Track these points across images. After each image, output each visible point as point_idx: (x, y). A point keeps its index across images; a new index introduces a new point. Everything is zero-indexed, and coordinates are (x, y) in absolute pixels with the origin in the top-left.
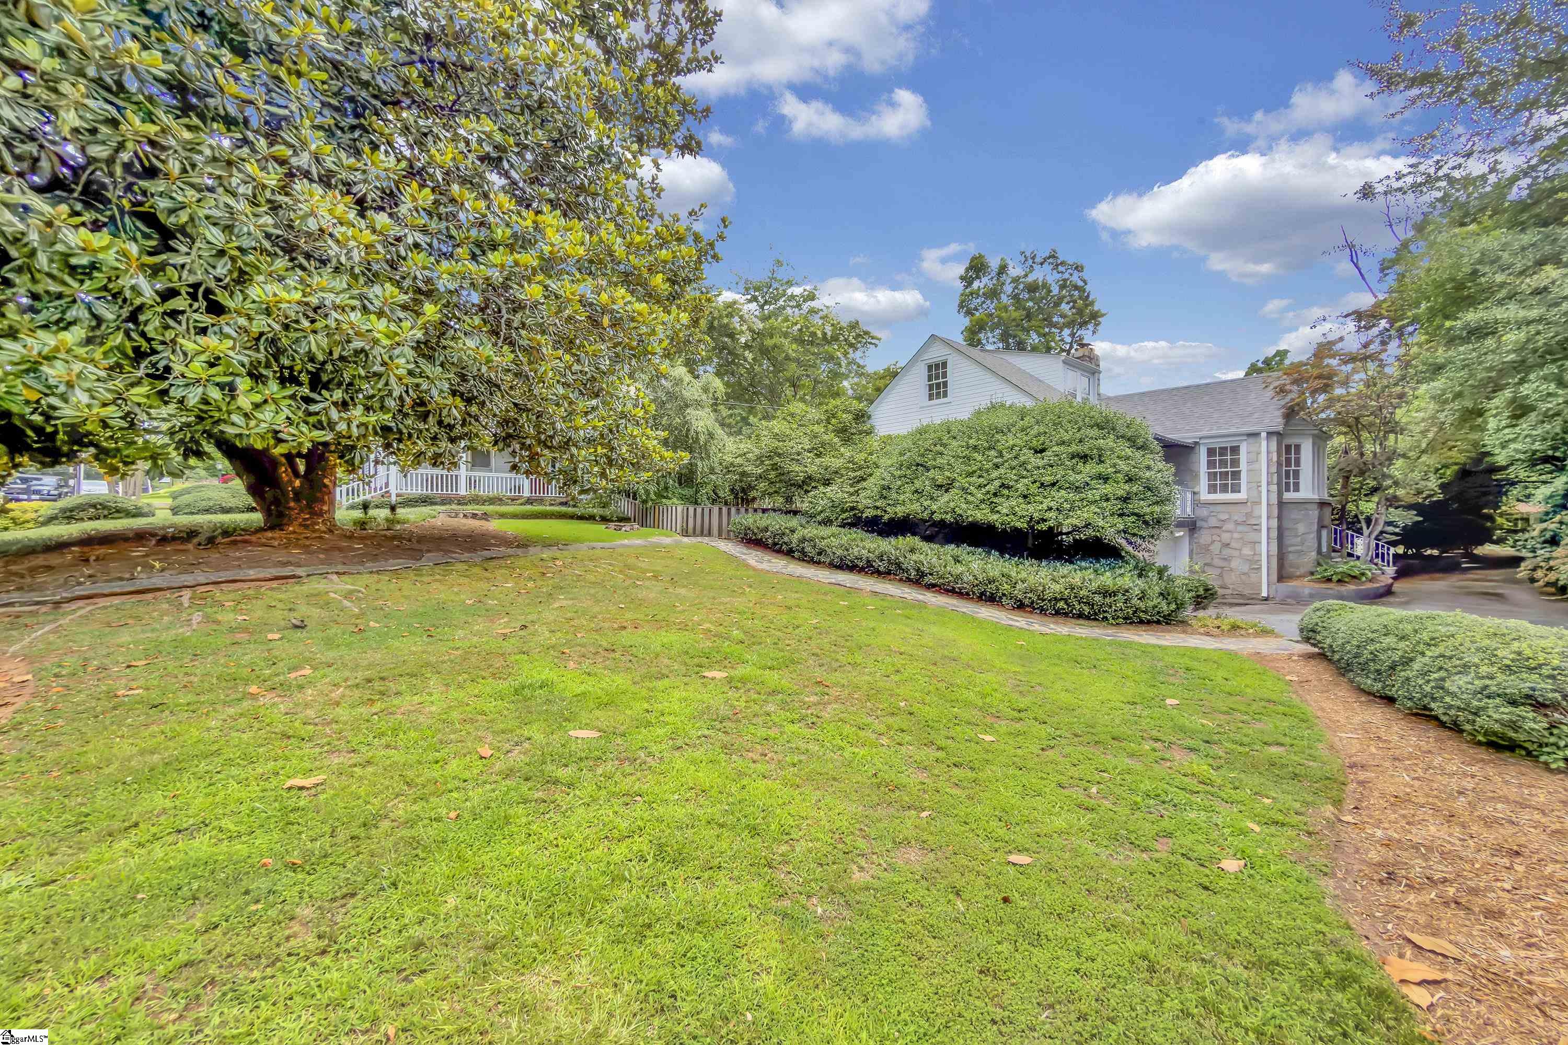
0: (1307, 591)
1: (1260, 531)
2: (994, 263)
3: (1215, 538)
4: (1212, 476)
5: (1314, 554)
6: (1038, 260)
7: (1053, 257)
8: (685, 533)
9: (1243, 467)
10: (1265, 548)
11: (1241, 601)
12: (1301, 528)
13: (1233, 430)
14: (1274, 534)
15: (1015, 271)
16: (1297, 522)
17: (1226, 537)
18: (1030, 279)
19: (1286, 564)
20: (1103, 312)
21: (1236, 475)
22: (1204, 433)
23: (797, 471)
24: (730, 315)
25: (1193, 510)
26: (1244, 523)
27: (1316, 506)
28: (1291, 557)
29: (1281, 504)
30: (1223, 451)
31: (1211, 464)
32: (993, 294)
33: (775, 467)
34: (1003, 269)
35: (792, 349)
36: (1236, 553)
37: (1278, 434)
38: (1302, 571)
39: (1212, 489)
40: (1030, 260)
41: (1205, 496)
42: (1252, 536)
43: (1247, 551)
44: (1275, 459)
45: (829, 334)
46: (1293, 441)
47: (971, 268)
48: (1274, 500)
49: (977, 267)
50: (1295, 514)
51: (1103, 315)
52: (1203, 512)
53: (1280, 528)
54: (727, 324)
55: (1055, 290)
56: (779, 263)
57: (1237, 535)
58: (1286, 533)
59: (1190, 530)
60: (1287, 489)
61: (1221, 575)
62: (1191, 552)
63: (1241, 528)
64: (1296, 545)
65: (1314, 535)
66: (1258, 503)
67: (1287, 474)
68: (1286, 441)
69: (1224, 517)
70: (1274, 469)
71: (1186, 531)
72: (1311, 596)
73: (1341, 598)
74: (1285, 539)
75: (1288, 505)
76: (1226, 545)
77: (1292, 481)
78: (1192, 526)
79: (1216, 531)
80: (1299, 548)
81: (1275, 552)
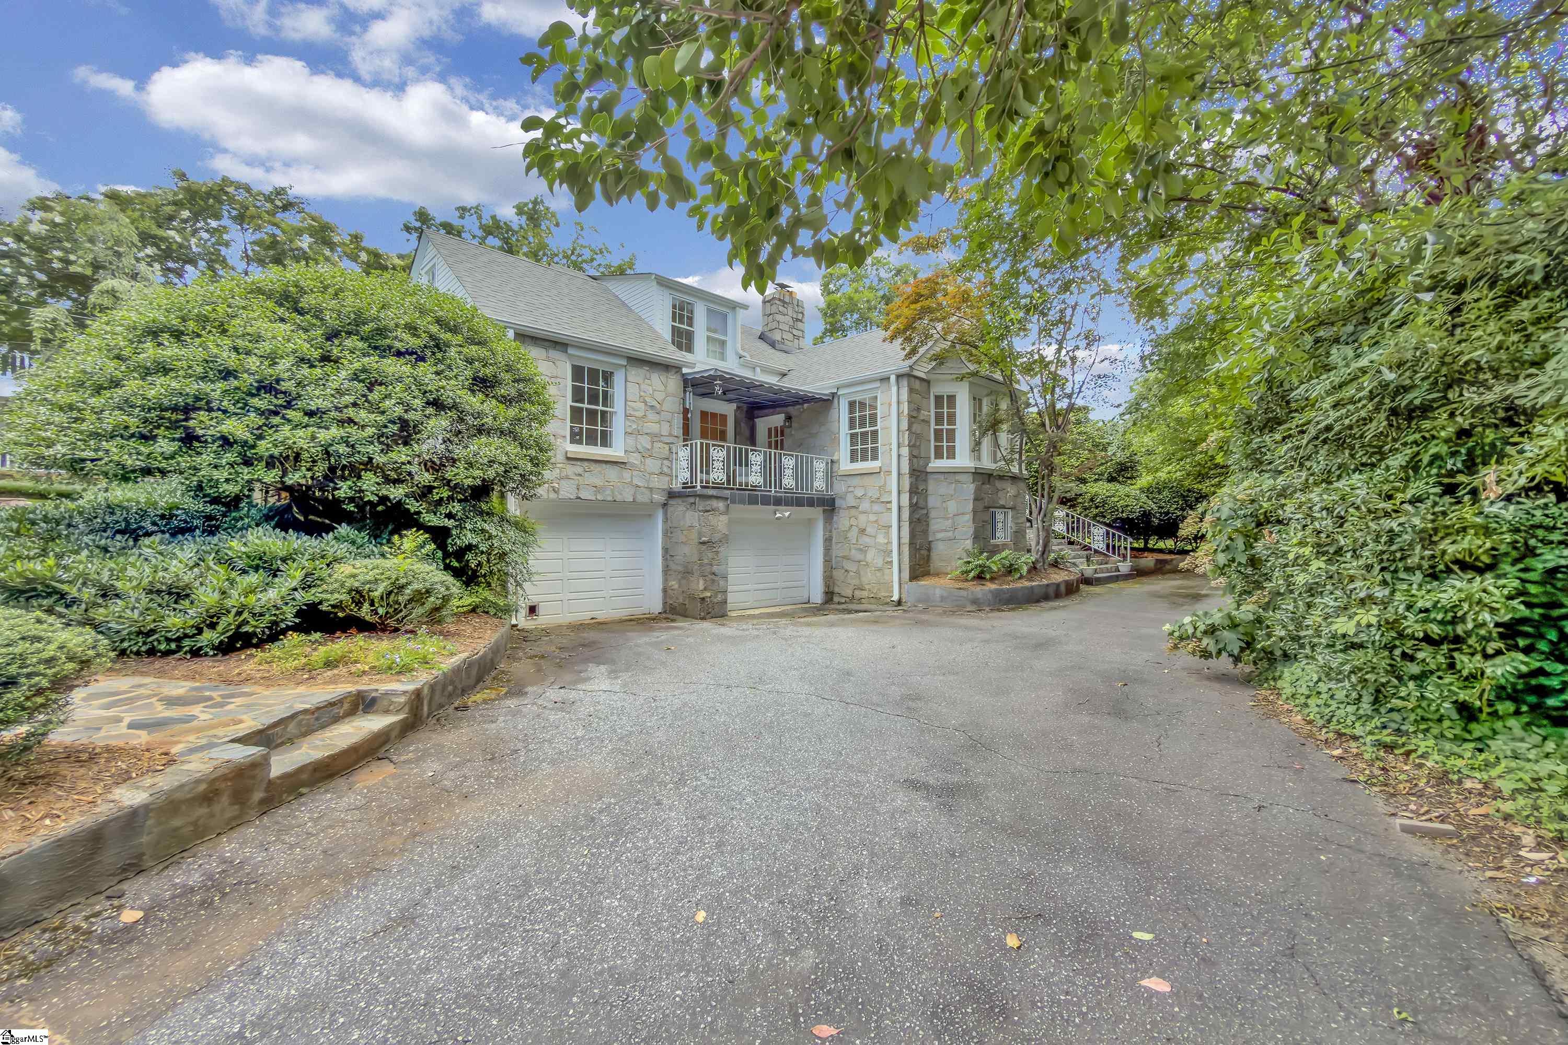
0: (938, 593)
1: (892, 510)
3: (853, 521)
4: (853, 439)
5: (968, 543)
9: (879, 425)
11: (874, 606)
14: (906, 514)
16: (946, 497)
17: (862, 519)
19: (935, 554)
21: (874, 436)
22: (841, 381)
25: (829, 484)
26: (877, 501)
27: (970, 478)
28: (940, 546)
29: (923, 475)
30: (862, 403)
31: (851, 423)
36: (871, 541)
37: (907, 375)
39: (853, 456)
41: (845, 465)
42: (884, 518)
43: (880, 539)
44: (906, 412)
46: (944, 390)
48: (907, 471)
50: (945, 488)
52: (839, 487)
53: (920, 508)
57: (872, 518)
58: (933, 514)
59: (824, 511)
60: (939, 455)
61: (858, 573)
62: (828, 541)
63: (876, 508)
64: (945, 531)
65: (969, 517)
66: (889, 472)
67: (938, 434)
68: (936, 390)
69: (859, 493)
70: (905, 425)
71: (817, 513)
72: (943, 599)
73: (975, 602)
74: (932, 522)
75: (936, 476)
76: (862, 531)
77: (945, 444)
78: (828, 505)
79: (853, 512)
80: (950, 534)
81: (906, 539)
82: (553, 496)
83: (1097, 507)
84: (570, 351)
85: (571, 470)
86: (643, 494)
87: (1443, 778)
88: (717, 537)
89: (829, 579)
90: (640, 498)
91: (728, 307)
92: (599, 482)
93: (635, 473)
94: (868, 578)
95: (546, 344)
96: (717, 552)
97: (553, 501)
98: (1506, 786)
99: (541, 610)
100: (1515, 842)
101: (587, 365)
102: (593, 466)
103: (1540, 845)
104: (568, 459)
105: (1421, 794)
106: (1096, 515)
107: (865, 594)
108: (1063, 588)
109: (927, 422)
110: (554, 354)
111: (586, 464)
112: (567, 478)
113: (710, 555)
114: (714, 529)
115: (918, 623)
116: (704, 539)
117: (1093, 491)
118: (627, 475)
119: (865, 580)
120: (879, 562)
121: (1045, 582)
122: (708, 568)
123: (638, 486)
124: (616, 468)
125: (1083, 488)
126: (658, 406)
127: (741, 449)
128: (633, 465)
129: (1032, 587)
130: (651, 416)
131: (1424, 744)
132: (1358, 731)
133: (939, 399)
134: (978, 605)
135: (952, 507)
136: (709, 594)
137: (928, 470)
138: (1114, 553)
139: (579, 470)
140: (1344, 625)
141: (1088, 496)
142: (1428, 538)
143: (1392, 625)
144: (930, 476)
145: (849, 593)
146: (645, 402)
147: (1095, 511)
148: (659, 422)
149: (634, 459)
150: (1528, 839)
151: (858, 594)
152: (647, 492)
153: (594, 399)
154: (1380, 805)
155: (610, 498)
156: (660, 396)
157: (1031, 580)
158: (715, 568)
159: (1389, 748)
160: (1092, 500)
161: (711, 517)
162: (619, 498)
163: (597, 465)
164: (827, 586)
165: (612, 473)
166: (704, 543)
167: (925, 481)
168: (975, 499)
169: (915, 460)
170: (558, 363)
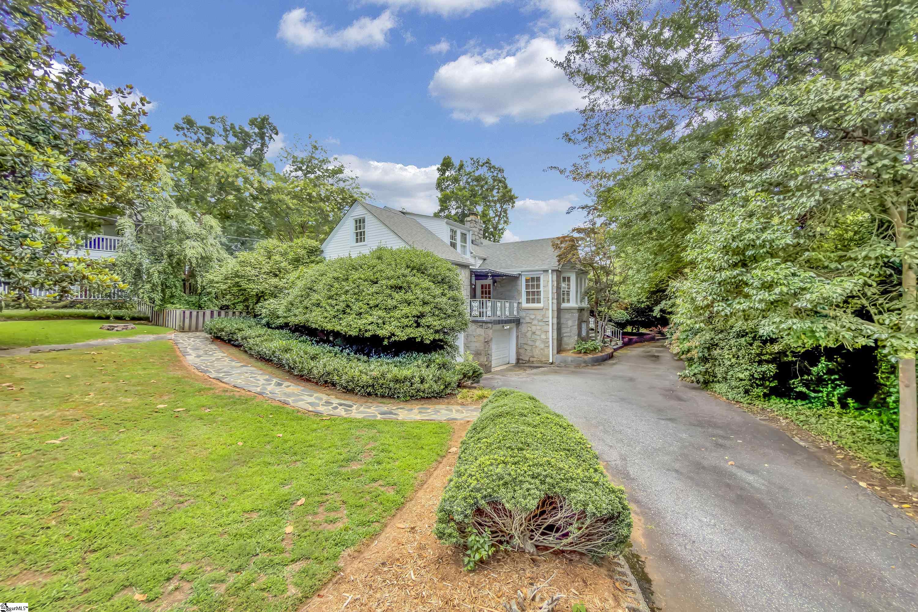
0: (570, 359)
1: (548, 325)
2: (457, 164)
3: (529, 329)
4: (528, 293)
5: (576, 338)
6: (481, 164)
7: (487, 163)
8: (182, 330)
9: (542, 289)
10: (551, 335)
11: (540, 365)
12: (570, 323)
13: (537, 268)
14: (555, 327)
15: (468, 169)
16: (568, 319)
17: (534, 328)
18: (477, 174)
19: (563, 342)
20: (516, 196)
21: (539, 293)
22: (523, 269)
23: (254, 288)
24: (237, 176)
25: (518, 312)
26: (541, 321)
27: (576, 311)
28: (565, 339)
29: (559, 310)
30: (533, 279)
31: (527, 286)
32: (456, 180)
33: (237, 285)
34: (461, 167)
35: (292, 203)
36: (538, 337)
37: (557, 271)
38: (570, 347)
39: (528, 301)
40: (477, 163)
41: (525, 305)
42: (545, 328)
43: (543, 337)
44: (555, 285)
45: (323, 195)
46: (566, 275)
47: (443, 165)
48: (555, 308)
49: (446, 165)
50: (567, 316)
51: (517, 198)
52: (523, 314)
53: (559, 324)
54: (233, 182)
55: (490, 181)
56: (315, 148)
57: (538, 328)
58: (563, 326)
59: (516, 325)
60: (565, 302)
61: (531, 350)
62: (517, 337)
63: (540, 323)
64: (568, 333)
65: (576, 327)
66: (548, 309)
67: (563, 293)
68: (563, 275)
69: (533, 317)
70: (555, 291)
71: (513, 325)
72: (572, 361)
73: (585, 362)
74: (562, 329)
75: (565, 311)
76: (534, 333)
77: (566, 297)
78: (517, 322)
79: (529, 325)
80: (570, 334)
81: (555, 337)
87: (763, 409)
88: (489, 339)
89: (518, 354)
91: (467, 231)
94: (536, 352)
96: (489, 345)
98: (775, 410)
100: (779, 419)
103: (784, 419)
105: (759, 413)
107: (535, 359)
108: (611, 355)
113: (487, 347)
114: (488, 336)
115: (573, 372)
116: (486, 340)
119: (535, 354)
120: (542, 346)
121: (606, 353)
129: (603, 355)
131: (757, 402)
132: (742, 400)
133: (564, 278)
134: (586, 364)
136: (487, 363)
137: (562, 308)
138: (615, 337)
140: (741, 376)
142: (759, 355)
143: (751, 375)
145: (527, 359)
150: (781, 418)
151: (531, 359)
154: (752, 416)
156: (464, 279)
157: (601, 352)
158: (488, 352)
159: (750, 404)
161: (488, 331)
164: (517, 356)
166: (486, 342)
167: (562, 312)
168: (577, 320)
169: (557, 304)
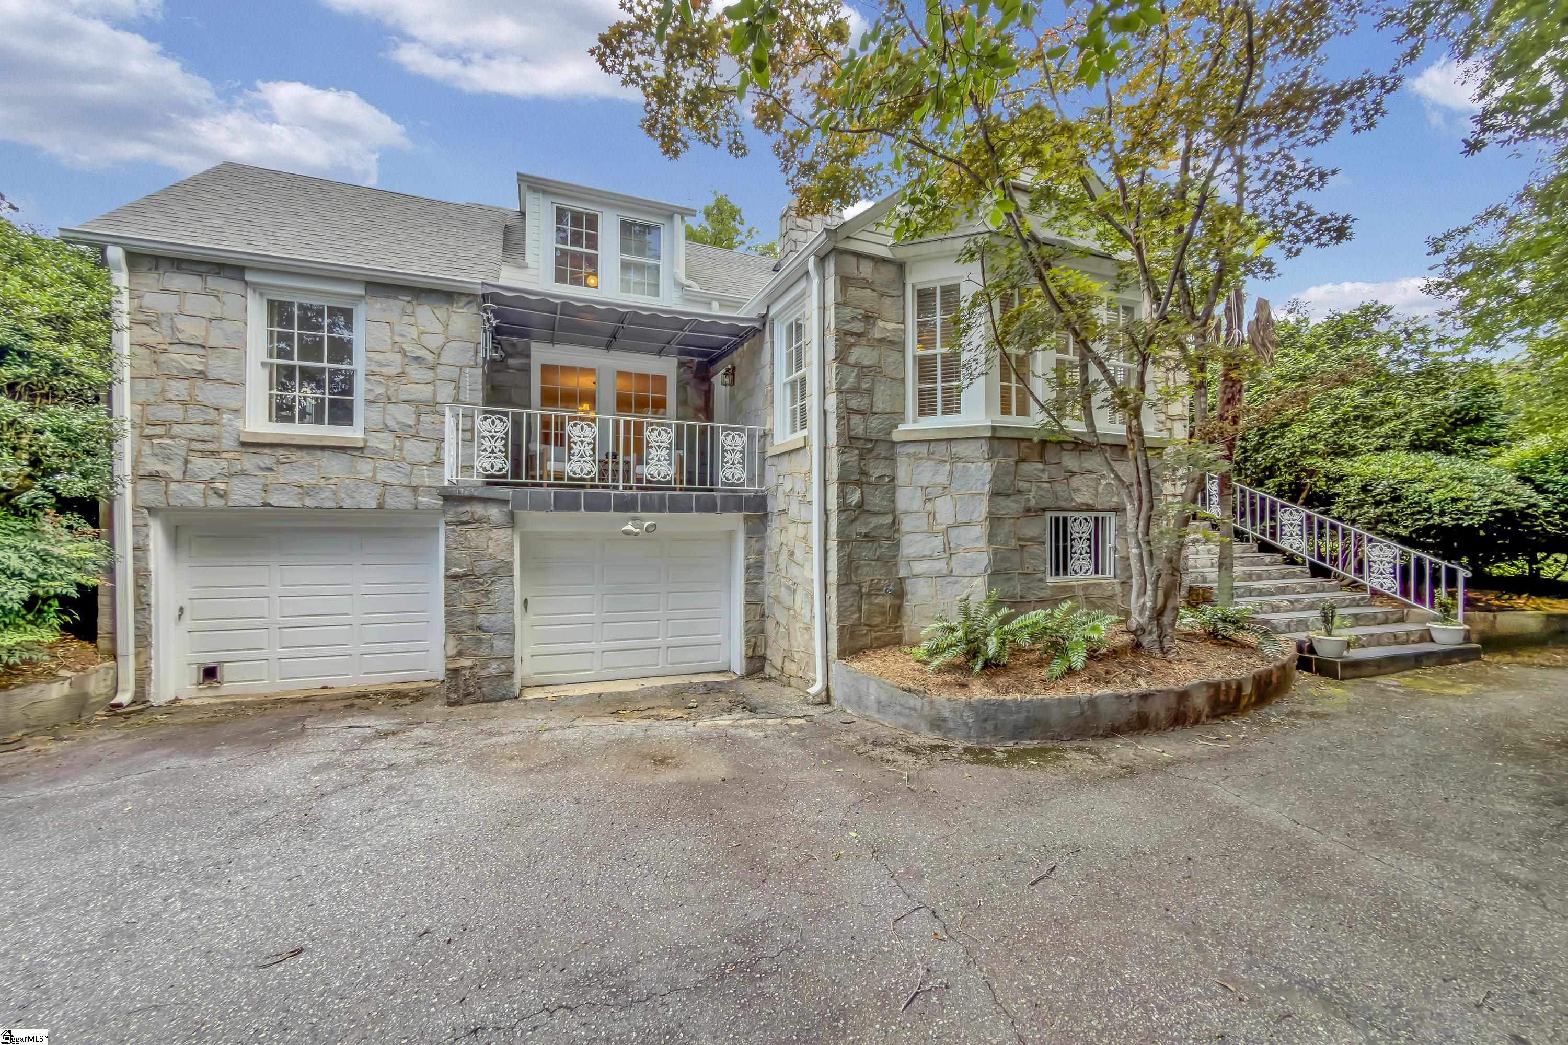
1: (813, 516)
3: (783, 536)
5: (980, 584)
10: (818, 565)
16: (933, 493)
19: (911, 605)
26: (804, 500)
28: (921, 589)
31: (791, 362)
36: (799, 575)
41: (782, 440)
43: (808, 572)
46: (935, 277)
50: (931, 474)
52: (772, 477)
57: (801, 531)
58: (907, 524)
59: (746, 518)
60: (926, 407)
61: (787, 629)
62: (754, 569)
63: (804, 512)
64: (931, 558)
65: (979, 532)
67: (925, 367)
68: (918, 278)
69: (788, 486)
70: (831, 350)
71: (732, 522)
74: (905, 540)
75: (911, 449)
76: (791, 555)
77: (939, 385)
78: (751, 508)
79: (784, 519)
80: (940, 565)
81: (834, 575)
82: (215, 502)
83: (1377, 504)
84: (249, 277)
85: (249, 462)
86: (397, 495)
88: (485, 566)
89: (756, 635)
90: (391, 502)
91: (663, 216)
92: (306, 479)
93: (380, 464)
94: (797, 639)
95: (203, 268)
96: (487, 593)
97: (214, 510)
99: (226, 673)
101: (297, 300)
102: (295, 456)
104: (244, 444)
106: (1378, 520)
107: (793, 668)
108: (1200, 701)
109: (898, 345)
110: (214, 283)
111: (281, 451)
112: (244, 473)
113: (470, 596)
114: (478, 554)
116: (454, 570)
117: (1368, 472)
118: (365, 468)
119: (794, 645)
120: (807, 614)
121: (1143, 685)
122: (467, 620)
123: (385, 484)
124: (344, 457)
125: (1344, 465)
126: (430, 357)
127: (627, 424)
128: (377, 451)
129: (1092, 702)
130: (415, 372)
133: (925, 297)
135: (945, 509)
136: (468, 663)
137: (896, 436)
138: (1419, 598)
139: (267, 461)
141: (1354, 483)
144: (899, 449)
145: (779, 663)
146: (403, 352)
147: (1373, 512)
148: (433, 382)
149: (375, 442)
151: (787, 667)
152: (407, 493)
153: (311, 350)
155: (330, 504)
156: (433, 342)
157: (1096, 680)
158: (481, 619)
160: (1365, 489)
161: (472, 534)
162: (347, 503)
163: (304, 453)
164: (751, 646)
165: (335, 465)
166: (455, 577)
167: (891, 459)
168: (995, 494)
169: (856, 419)
170: (225, 298)
